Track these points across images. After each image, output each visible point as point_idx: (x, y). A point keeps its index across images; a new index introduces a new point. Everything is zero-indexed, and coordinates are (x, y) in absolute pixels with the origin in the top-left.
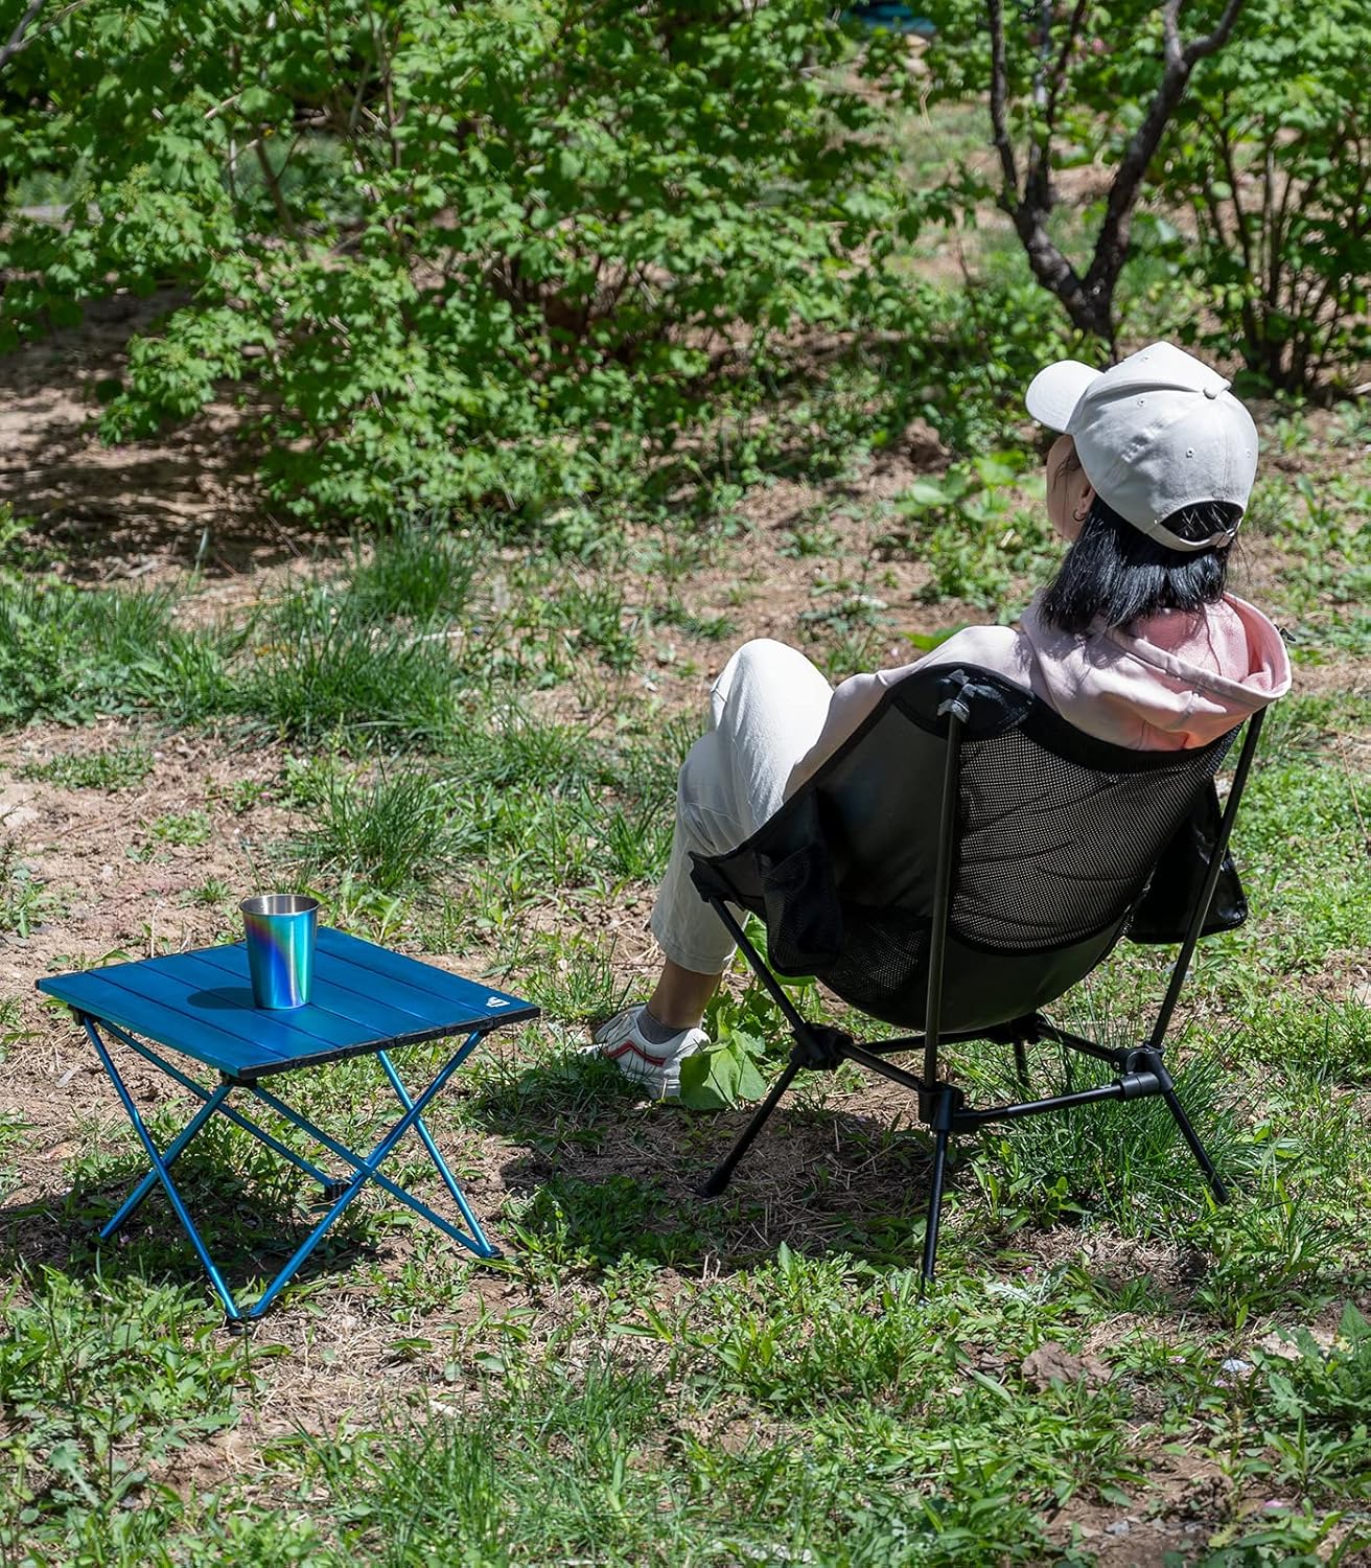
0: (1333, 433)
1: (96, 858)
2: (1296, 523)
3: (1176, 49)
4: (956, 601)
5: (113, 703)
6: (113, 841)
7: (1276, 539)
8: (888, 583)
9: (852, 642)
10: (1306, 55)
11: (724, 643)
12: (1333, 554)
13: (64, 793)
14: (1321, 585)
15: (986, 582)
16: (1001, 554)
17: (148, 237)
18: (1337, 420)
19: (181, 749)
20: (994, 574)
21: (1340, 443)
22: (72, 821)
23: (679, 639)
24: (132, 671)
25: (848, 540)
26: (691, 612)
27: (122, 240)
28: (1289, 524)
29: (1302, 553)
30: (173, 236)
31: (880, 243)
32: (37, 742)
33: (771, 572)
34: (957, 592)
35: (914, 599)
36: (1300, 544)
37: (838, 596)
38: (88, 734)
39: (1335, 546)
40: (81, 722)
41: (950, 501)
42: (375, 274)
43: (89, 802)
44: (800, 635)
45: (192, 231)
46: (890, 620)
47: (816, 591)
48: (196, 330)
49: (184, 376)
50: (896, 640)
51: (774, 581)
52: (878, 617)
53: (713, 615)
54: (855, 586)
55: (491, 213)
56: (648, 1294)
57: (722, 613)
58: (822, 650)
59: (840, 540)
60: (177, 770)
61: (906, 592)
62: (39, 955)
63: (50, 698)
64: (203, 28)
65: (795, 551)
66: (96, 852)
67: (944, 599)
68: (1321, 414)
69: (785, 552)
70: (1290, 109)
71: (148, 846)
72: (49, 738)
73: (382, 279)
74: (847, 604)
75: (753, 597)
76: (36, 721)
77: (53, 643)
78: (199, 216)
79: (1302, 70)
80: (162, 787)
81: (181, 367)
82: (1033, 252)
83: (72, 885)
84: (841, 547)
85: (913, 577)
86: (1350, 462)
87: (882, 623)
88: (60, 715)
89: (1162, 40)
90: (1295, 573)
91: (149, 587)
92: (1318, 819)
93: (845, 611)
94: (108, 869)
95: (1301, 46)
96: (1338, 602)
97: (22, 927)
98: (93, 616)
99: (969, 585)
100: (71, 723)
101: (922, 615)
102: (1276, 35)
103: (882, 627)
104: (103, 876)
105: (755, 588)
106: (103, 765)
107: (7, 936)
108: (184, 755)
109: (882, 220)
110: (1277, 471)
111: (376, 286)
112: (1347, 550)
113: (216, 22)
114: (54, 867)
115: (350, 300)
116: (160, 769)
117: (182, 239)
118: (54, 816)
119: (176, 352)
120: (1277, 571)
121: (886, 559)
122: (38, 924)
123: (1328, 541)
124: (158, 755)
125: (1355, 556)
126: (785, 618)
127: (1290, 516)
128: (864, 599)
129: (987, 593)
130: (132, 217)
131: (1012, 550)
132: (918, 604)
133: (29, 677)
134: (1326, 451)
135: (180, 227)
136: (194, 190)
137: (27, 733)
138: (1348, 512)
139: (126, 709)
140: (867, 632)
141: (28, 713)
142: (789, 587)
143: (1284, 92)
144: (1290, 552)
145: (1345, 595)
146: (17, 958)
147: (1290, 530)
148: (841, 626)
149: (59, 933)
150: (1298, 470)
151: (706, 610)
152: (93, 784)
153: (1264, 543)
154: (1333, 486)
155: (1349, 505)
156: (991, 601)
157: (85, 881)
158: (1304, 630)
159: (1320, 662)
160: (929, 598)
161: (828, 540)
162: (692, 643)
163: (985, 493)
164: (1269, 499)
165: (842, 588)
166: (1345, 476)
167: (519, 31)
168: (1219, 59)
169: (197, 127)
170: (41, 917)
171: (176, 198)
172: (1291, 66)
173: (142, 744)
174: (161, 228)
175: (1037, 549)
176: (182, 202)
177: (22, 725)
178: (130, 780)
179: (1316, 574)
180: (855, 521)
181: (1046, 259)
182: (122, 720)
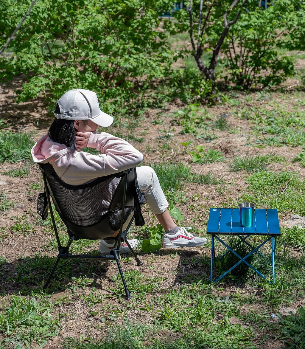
0: (257, 98)
1: (19, 193)
2: (253, 117)
3: (226, 24)
4: (188, 134)
5: (21, 158)
6: (23, 190)
7: (249, 121)
8: (174, 130)
9: (168, 143)
10: (251, 25)
11: (142, 143)
12: (261, 124)
13: (12, 178)
14: (260, 130)
15: (193, 130)
16: (195, 124)
17: (26, 63)
18: (256, 95)
19: (35, 168)
20: (195, 129)
21: (258, 100)
22: (14, 184)
23: (133, 142)
24: (25, 151)
25: (165, 121)
26: (135, 137)
27: (21, 64)
28: (251, 117)
29: (255, 123)
30: (31, 63)
31: (169, 62)
32: (6, 167)
33: (150, 128)
34: (188, 132)
35: (179, 134)
36: (254, 121)
37: (164, 133)
38: (16, 165)
39: (261, 122)
40: (15, 162)
41: (185, 114)
42: (72, 70)
43: (17, 180)
44: (157, 141)
45: (35, 62)
46: (175, 138)
47: (160, 132)
48: (36, 81)
49: (34, 91)
50: (176, 142)
51: (151, 130)
52: (172, 138)
53: (140, 137)
54: (167, 131)
55: (94, 57)
56: (144, 299)
57: (141, 137)
58: (162, 144)
59: (163, 121)
60: (35, 173)
61: (178, 132)
62: (8, 216)
63: (8, 157)
64: (37, 21)
65: (154, 124)
66: (19, 192)
67: (185, 134)
68: (253, 94)
69: (152, 124)
70: (248, 35)
71: (30, 191)
72: (8, 166)
73: (73, 71)
74: (166, 135)
75: (147, 134)
76: (5, 162)
77: (9, 146)
78: (36, 59)
79: (250, 28)
80: (32, 177)
81: (33, 89)
82: (198, 63)
83: (14, 199)
84: (164, 123)
85: (179, 129)
86: (261, 104)
87: (173, 138)
88: (10, 161)
89: (224, 22)
90: (254, 128)
91: (27, 132)
92: (269, 183)
93: (166, 136)
94: (22, 196)
95: (249, 23)
96: (263, 134)
97: (4, 210)
98: (16, 139)
99: (190, 131)
100: (13, 162)
101: (181, 137)
102: (244, 20)
103: (173, 140)
104: (21, 197)
105: (147, 132)
106: (20, 172)
107: (1, 212)
108: (36, 169)
109: (169, 57)
110: (247, 106)
111: (72, 72)
112: (263, 123)
113: (39, 20)
114: (10, 196)
115: (67, 75)
116: (31, 172)
117: (33, 63)
118: (10, 183)
119: (32, 86)
120: (250, 127)
121: (173, 125)
122: (8, 209)
123: (259, 121)
124: (30, 169)
125: (265, 124)
126: (154, 138)
127: (251, 116)
128: (170, 134)
129: (194, 132)
130: (23, 59)
131: (198, 123)
132: (180, 135)
133: (4, 153)
134: (255, 102)
135: (33, 61)
136: (35, 53)
137: (4, 165)
138: (263, 114)
139: (23, 159)
140: (171, 141)
141: (4, 160)
142: (154, 131)
143: (247, 32)
144: (252, 123)
145: (265, 133)
146: (4, 217)
147: (252, 119)
148: (165, 139)
149: (12, 211)
150: (251, 106)
151: (138, 136)
152: (18, 176)
153: (247, 121)
154: (259, 109)
155: (262, 113)
156: (195, 134)
157: (17, 199)
158: (258, 140)
159: (263, 148)
160: (182, 133)
161: (161, 121)
162: (136, 143)
163: (192, 112)
164: (247, 112)
165: (165, 131)
166: (261, 107)
167: (100, 21)
168: (234, 26)
169: (36, 41)
170: (8, 207)
171: (32, 55)
172: (248, 27)
173: (27, 167)
174: (29, 61)
175: (203, 123)
176: (33, 56)
177: (3, 163)
178: (25, 175)
179: (258, 128)
180: (166, 117)
181: (201, 65)
182: (23, 161)
